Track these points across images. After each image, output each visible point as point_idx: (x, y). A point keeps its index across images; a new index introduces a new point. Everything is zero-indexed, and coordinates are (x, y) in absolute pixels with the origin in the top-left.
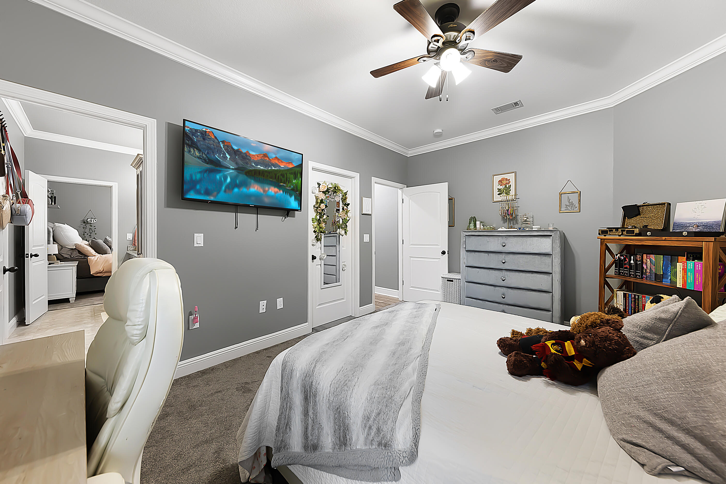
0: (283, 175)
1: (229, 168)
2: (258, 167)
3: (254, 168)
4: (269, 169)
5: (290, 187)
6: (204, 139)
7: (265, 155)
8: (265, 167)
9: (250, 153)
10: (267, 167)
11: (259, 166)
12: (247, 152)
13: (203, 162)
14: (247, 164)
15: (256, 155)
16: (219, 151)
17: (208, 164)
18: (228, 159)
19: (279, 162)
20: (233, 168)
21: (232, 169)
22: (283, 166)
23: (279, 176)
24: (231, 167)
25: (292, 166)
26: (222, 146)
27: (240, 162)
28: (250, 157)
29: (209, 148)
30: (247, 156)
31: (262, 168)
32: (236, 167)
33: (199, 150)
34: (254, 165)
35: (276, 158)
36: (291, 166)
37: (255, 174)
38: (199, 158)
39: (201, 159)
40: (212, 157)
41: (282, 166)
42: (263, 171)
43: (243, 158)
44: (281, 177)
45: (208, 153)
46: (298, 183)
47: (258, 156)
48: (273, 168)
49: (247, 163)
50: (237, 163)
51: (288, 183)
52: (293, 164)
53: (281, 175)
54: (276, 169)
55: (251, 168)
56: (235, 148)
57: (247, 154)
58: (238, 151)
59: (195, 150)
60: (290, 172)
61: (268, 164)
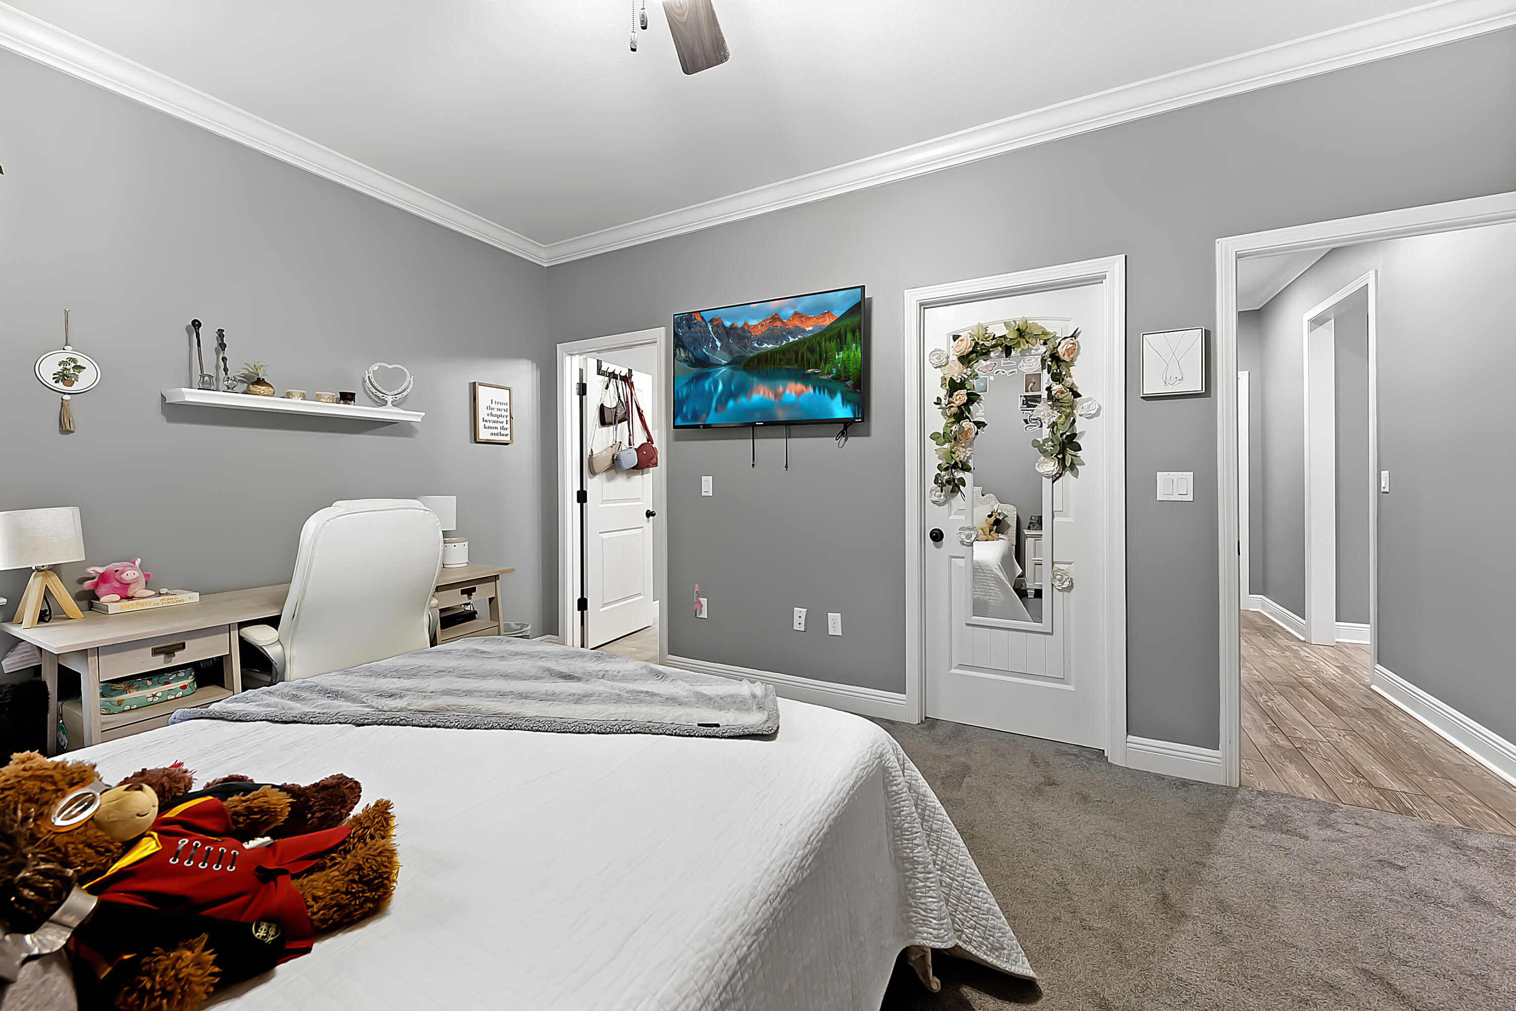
0: (811, 350)
1: (720, 365)
2: (763, 347)
3: (757, 352)
4: (784, 343)
5: (829, 373)
6: (690, 328)
7: (775, 318)
8: (776, 343)
9: (750, 324)
10: (779, 343)
11: (765, 345)
12: (746, 323)
13: (689, 366)
14: (746, 349)
15: (759, 324)
16: (708, 340)
17: (694, 367)
18: (719, 349)
19: (802, 322)
20: (726, 362)
21: (725, 365)
22: (811, 328)
23: (804, 353)
24: (724, 362)
25: (832, 321)
26: (710, 329)
27: (735, 348)
28: (749, 332)
29: (696, 340)
30: (744, 332)
31: (771, 346)
32: (730, 360)
33: (685, 348)
34: (756, 345)
35: (796, 313)
36: (828, 322)
37: (758, 364)
38: (685, 361)
39: (687, 361)
40: (698, 353)
41: (807, 329)
42: (773, 352)
43: (739, 339)
44: (809, 354)
45: (694, 349)
46: (849, 357)
47: (762, 325)
48: (791, 340)
49: (745, 347)
50: (731, 353)
51: (825, 363)
52: (832, 315)
53: (808, 349)
54: (797, 339)
55: (752, 352)
56: (728, 324)
57: (746, 328)
58: (733, 328)
59: (681, 349)
60: (828, 336)
61: (780, 334)
